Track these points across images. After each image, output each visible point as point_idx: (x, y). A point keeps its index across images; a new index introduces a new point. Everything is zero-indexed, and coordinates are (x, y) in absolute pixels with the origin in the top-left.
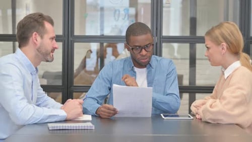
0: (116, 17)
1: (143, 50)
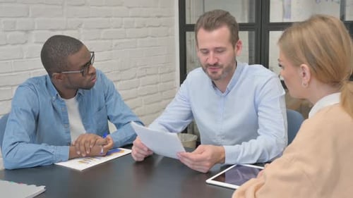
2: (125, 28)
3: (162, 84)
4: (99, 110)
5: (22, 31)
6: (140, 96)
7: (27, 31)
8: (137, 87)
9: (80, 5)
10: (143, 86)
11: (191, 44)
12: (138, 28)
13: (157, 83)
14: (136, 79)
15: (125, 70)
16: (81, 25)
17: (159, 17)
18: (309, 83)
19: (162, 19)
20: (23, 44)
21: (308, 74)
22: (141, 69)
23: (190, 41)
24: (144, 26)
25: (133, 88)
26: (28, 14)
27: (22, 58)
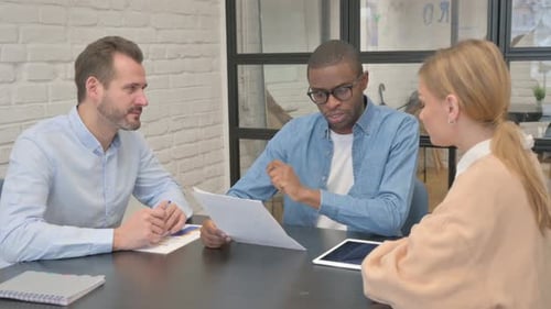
0: (427, 17)
1: (331, 97)
2: (153, 60)
3: (204, 142)
6: (176, 159)
7: (15, 64)
8: (169, 147)
10: (178, 145)
11: (243, 82)
12: (169, 59)
13: (197, 141)
14: (167, 135)
17: (198, 43)
18: (457, 119)
19: (203, 46)
20: (11, 82)
21: (456, 108)
22: (175, 120)
24: (179, 56)
25: (163, 148)
26: (18, 38)
27: (9, 104)
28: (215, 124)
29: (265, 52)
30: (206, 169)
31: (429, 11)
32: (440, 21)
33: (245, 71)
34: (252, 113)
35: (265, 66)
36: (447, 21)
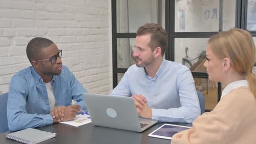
2: (76, 36)
3: (101, 74)
4: (67, 92)
5: (7, 37)
6: (87, 83)
7: (10, 37)
8: (84, 77)
9: (46, 20)
10: (88, 76)
11: (120, 46)
12: (84, 35)
13: (97, 74)
14: (83, 71)
15: (76, 64)
16: (47, 33)
17: (98, 28)
18: (228, 71)
19: (101, 29)
20: (8, 46)
22: (87, 64)
23: (119, 44)
24: (89, 34)
26: (12, 25)
27: (7, 56)
28: (106, 66)
29: (130, 32)
30: (101, 87)
31: (207, 13)
32: (213, 18)
33: (120, 41)
34: (124, 61)
35: (130, 39)
36: (216, 18)
